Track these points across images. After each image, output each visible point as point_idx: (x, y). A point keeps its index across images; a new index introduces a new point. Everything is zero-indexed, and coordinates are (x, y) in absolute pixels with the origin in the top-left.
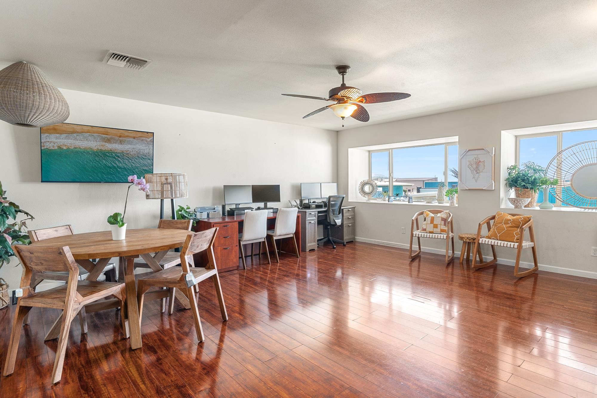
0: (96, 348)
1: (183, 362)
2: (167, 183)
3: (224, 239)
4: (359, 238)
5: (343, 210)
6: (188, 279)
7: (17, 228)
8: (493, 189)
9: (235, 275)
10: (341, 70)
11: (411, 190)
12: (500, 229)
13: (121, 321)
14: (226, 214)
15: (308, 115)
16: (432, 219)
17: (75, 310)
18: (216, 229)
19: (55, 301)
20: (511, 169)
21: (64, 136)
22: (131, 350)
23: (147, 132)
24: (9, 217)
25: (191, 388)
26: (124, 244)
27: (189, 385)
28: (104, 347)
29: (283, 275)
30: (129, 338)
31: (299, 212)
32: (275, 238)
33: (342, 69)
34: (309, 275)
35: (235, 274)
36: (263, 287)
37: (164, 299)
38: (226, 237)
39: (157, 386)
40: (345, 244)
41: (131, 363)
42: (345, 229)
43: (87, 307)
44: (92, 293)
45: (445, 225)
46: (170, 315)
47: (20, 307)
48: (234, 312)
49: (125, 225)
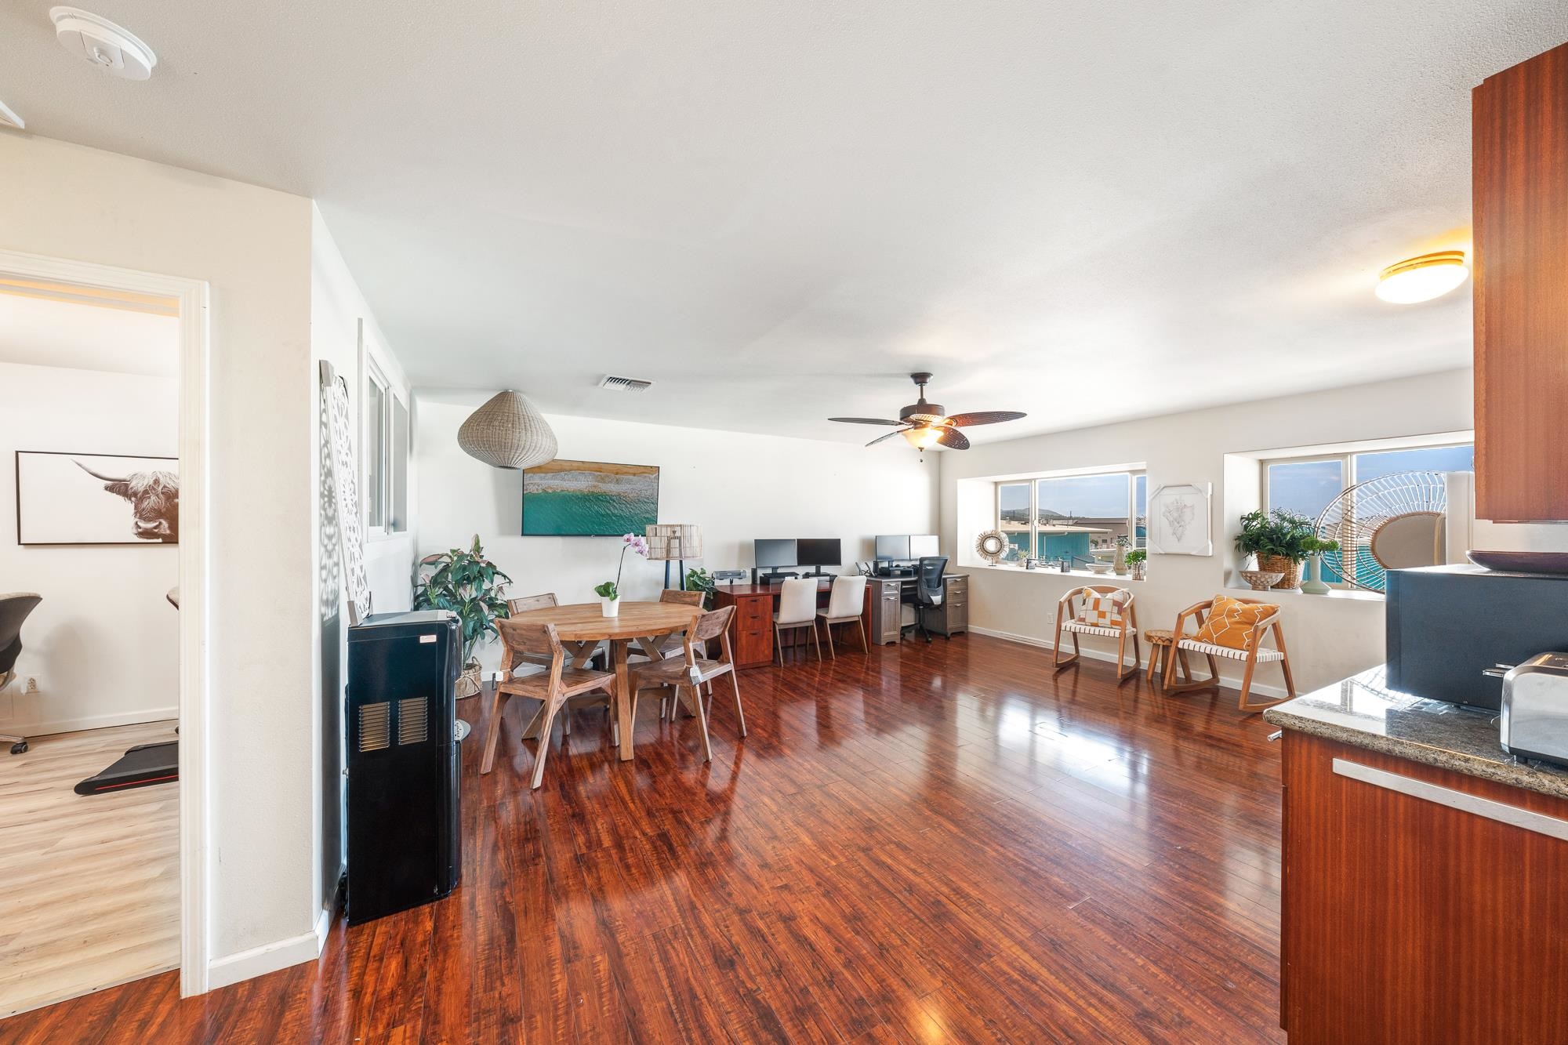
0: (580, 756)
1: (683, 783)
2: (675, 538)
3: (751, 620)
4: (974, 628)
5: (945, 579)
6: (692, 675)
7: (493, 594)
8: (1210, 555)
9: (767, 675)
10: (918, 380)
11: (1109, 540)
12: (1217, 626)
13: (610, 724)
14: (758, 582)
15: (872, 443)
16: (1097, 603)
17: (558, 702)
18: (733, 609)
19: (538, 689)
20: (1248, 519)
21: (550, 475)
22: (620, 761)
23: (651, 467)
24: (486, 580)
25: (688, 814)
26: (617, 623)
27: (686, 811)
28: (589, 756)
29: (836, 679)
30: (618, 746)
31: (868, 582)
32: (829, 622)
33: (920, 378)
34: (884, 685)
35: (766, 673)
36: (805, 695)
37: (664, 700)
38: (755, 617)
39: (648, 807)
40: (949, 635)
41: (620, 777)
42: (949, 611)
43: (570, 700)
44: (578, 683)
45: (1119, 613)
46: (671, 722)
47: (500, 693)
48: (757, 726)
49: (619, 597)
